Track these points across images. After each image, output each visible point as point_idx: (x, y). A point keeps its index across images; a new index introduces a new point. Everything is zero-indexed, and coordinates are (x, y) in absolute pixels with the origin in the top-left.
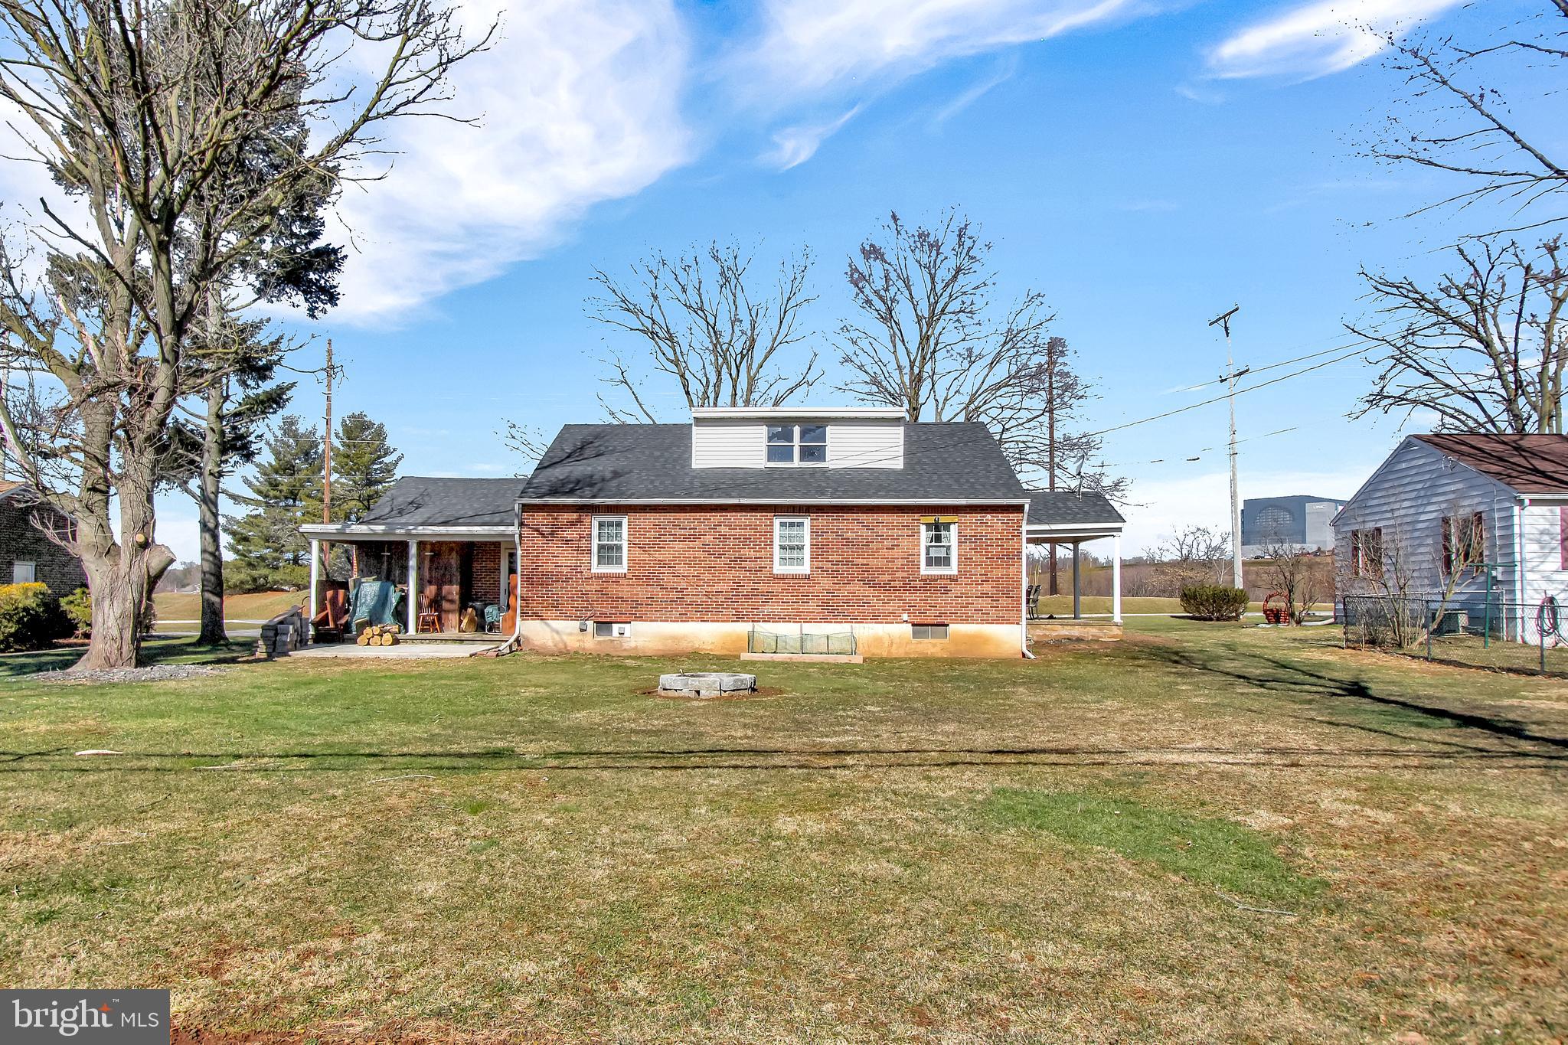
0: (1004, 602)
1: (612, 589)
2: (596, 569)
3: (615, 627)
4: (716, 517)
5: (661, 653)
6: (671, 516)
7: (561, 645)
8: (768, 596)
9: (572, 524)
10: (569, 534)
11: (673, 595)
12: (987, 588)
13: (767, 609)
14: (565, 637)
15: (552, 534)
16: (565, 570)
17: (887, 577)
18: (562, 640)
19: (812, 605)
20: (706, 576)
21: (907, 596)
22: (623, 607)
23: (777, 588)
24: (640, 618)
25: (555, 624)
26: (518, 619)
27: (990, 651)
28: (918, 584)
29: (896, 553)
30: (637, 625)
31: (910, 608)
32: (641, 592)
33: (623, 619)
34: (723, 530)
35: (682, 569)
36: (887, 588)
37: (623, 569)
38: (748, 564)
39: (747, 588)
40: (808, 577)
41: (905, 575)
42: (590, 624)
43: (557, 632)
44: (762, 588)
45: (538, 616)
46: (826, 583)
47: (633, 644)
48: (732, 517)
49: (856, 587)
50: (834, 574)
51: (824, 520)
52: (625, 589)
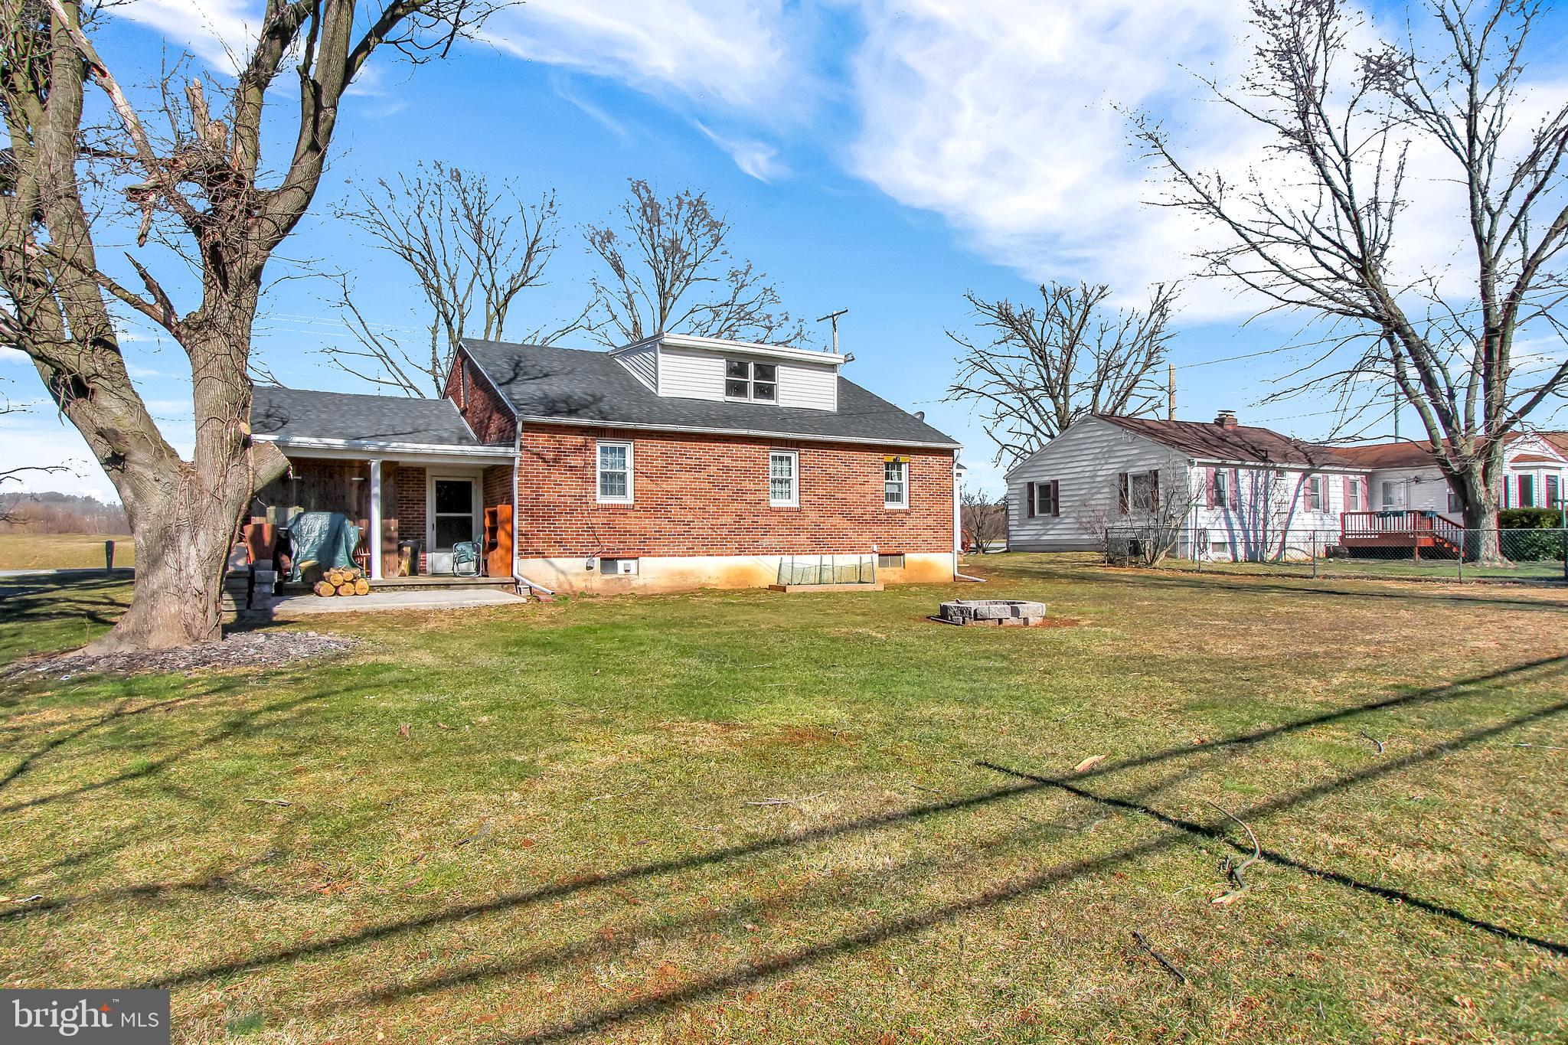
0: (942, 533)
1: (620, 522)
2: (602, 500)
3: (621, 564)
4: (720, 448)
5: (669, 590)
6: (677, 445)
7: (566, 586)
8: (767, 530)
9: (578, 449)
10: (576, 461)
11: (680, 528)
12: (930, 521)
13: (766, 542)
14: (570, 577)
15: (555, 460)
16: (569, 500)
17: (860, 511)
18: (568, 580)
19: (803, 538)
20: (711, 509)
21: (875, 528)
22: (632, 542)
23: (774, 521)
24: (647, 554)
25: (557, 561)
26: (516, 558)
27: (933, 577)
28: (883, 517)
29: (867, 488)
30: (644, 561)
31: (877, 539)
32: (649, 524)
33: (632, 554)
34: (727, 461)
35: (688, 501)
36: (860, 521)
37: (629, 500)
38: (748, 497)
39: (749, 520)
40: (799, 510)
41: (873, 509)
42: (597, 560)
43: (563, 572)
44: (762, 521)
45: (539, 554)
46: (813, 516)
47: (641, 582)
48: (734, 448)
49: (837, 520)
50: (820, 508)
51: (811, 455)
52: (633, 521)
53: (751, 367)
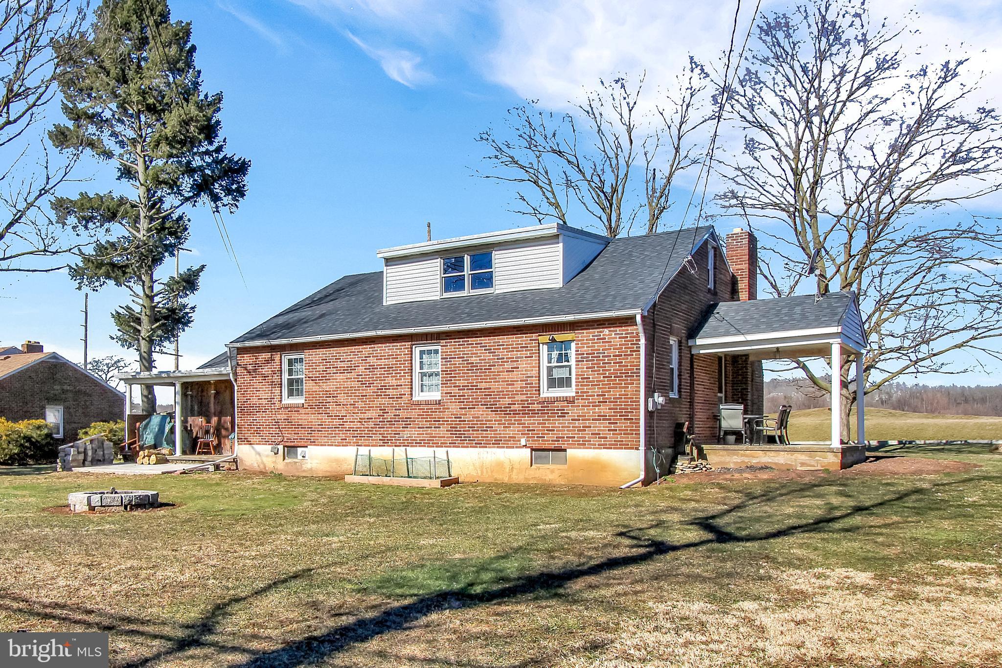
0: (622, 425)
1: (294, 417)
2: (287, 401)
3: (299, 451)
4: (366, 349)
5: (328, 474)
6: (334, 351)
7: (262, 466)
8: (407, 422)
9: (267, 362)
10: (266, 370)
11: (336, 422)
12: (604, 409)
13: (406, 434)
14: (265, 459)
15: (255, 370)
16: (264, 402)
17: (507, 401)
18: (263, 463)
19: (443, 431)
20: (360, 404)
21: (526, 420)
22: (303, 433)
23: (414, 414)
24: (313, 443)
25: (258, 448)
26: (236, 443)
27: (608, 479)
28: (536, 407)
29: (515, 375)
30: (313, 449)
31: (528, 432)
32: (313, 419)
33: (302, 443)
34: (372, 360)
35: (342, 398)
36: (506, 411)
37: (302, 400)
38: (390, 392)
39: (390, 416)
40: (439, 403)
41: (524, 397)
42: (281, 447)
43: (259, 454)
44: (403, 414)
45: (248, 441)
46: (454, 408)
47: (309, 466)
48: (379, 348)
49: (480, 412)
50: (461, 399)
51: (451, 346)
52: (305, 417)
53: (467, 259)
